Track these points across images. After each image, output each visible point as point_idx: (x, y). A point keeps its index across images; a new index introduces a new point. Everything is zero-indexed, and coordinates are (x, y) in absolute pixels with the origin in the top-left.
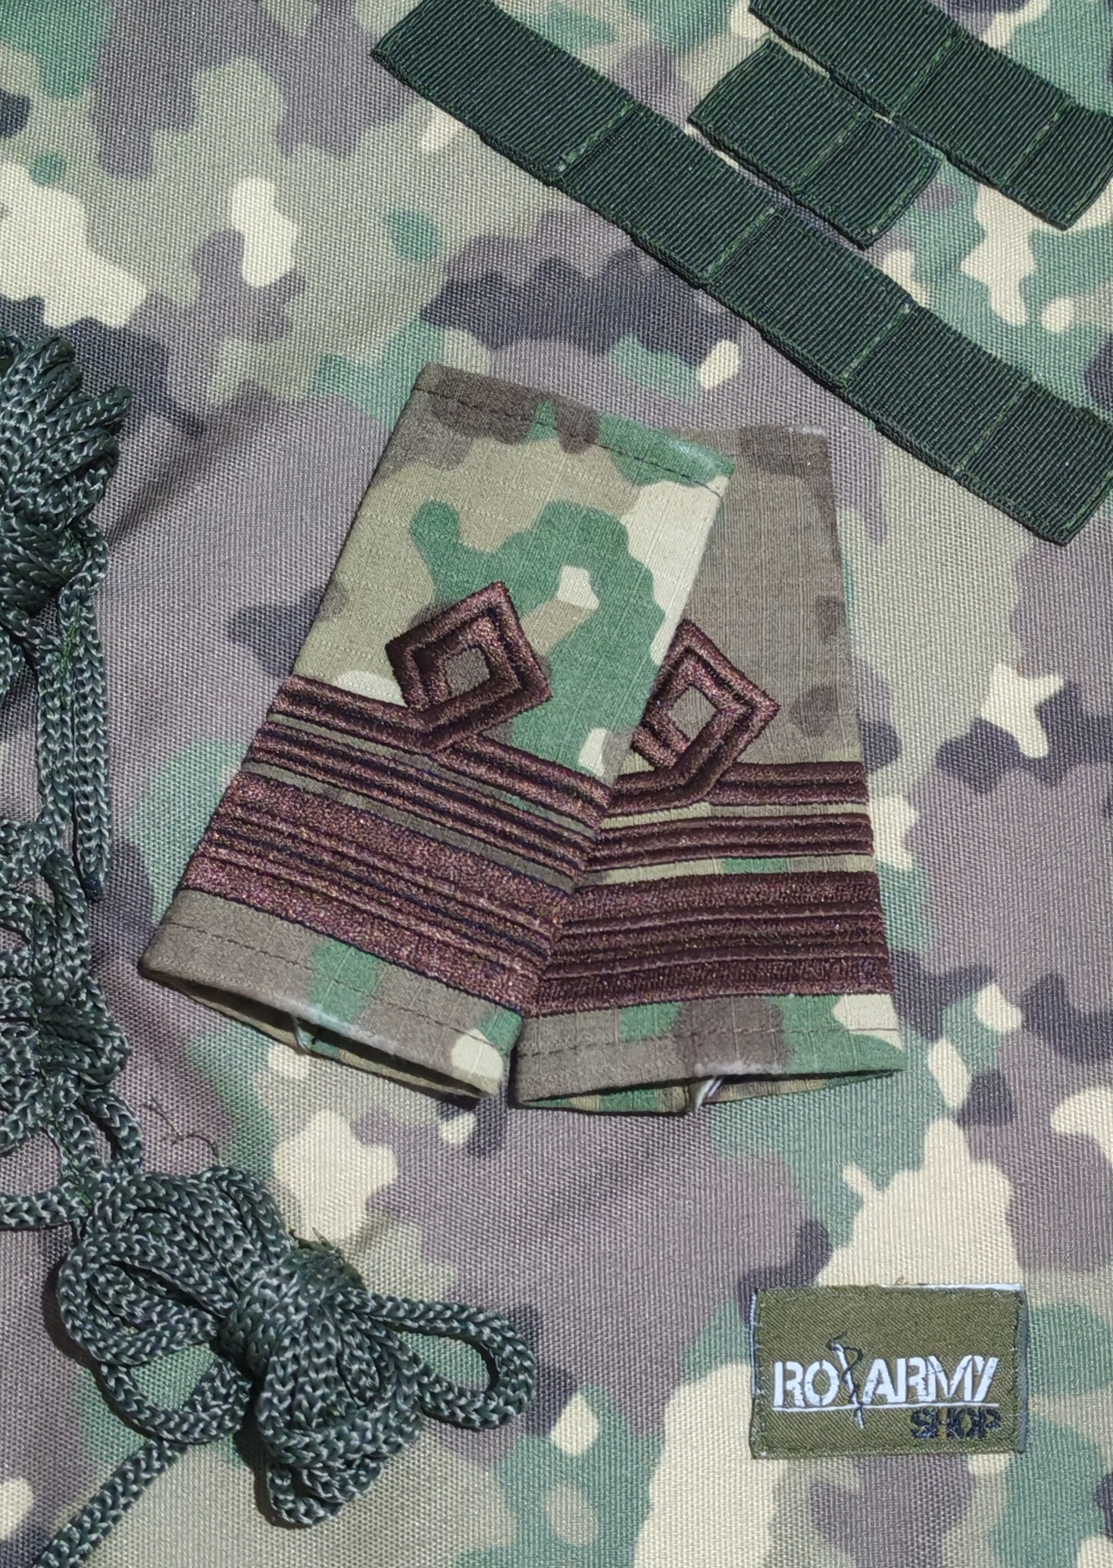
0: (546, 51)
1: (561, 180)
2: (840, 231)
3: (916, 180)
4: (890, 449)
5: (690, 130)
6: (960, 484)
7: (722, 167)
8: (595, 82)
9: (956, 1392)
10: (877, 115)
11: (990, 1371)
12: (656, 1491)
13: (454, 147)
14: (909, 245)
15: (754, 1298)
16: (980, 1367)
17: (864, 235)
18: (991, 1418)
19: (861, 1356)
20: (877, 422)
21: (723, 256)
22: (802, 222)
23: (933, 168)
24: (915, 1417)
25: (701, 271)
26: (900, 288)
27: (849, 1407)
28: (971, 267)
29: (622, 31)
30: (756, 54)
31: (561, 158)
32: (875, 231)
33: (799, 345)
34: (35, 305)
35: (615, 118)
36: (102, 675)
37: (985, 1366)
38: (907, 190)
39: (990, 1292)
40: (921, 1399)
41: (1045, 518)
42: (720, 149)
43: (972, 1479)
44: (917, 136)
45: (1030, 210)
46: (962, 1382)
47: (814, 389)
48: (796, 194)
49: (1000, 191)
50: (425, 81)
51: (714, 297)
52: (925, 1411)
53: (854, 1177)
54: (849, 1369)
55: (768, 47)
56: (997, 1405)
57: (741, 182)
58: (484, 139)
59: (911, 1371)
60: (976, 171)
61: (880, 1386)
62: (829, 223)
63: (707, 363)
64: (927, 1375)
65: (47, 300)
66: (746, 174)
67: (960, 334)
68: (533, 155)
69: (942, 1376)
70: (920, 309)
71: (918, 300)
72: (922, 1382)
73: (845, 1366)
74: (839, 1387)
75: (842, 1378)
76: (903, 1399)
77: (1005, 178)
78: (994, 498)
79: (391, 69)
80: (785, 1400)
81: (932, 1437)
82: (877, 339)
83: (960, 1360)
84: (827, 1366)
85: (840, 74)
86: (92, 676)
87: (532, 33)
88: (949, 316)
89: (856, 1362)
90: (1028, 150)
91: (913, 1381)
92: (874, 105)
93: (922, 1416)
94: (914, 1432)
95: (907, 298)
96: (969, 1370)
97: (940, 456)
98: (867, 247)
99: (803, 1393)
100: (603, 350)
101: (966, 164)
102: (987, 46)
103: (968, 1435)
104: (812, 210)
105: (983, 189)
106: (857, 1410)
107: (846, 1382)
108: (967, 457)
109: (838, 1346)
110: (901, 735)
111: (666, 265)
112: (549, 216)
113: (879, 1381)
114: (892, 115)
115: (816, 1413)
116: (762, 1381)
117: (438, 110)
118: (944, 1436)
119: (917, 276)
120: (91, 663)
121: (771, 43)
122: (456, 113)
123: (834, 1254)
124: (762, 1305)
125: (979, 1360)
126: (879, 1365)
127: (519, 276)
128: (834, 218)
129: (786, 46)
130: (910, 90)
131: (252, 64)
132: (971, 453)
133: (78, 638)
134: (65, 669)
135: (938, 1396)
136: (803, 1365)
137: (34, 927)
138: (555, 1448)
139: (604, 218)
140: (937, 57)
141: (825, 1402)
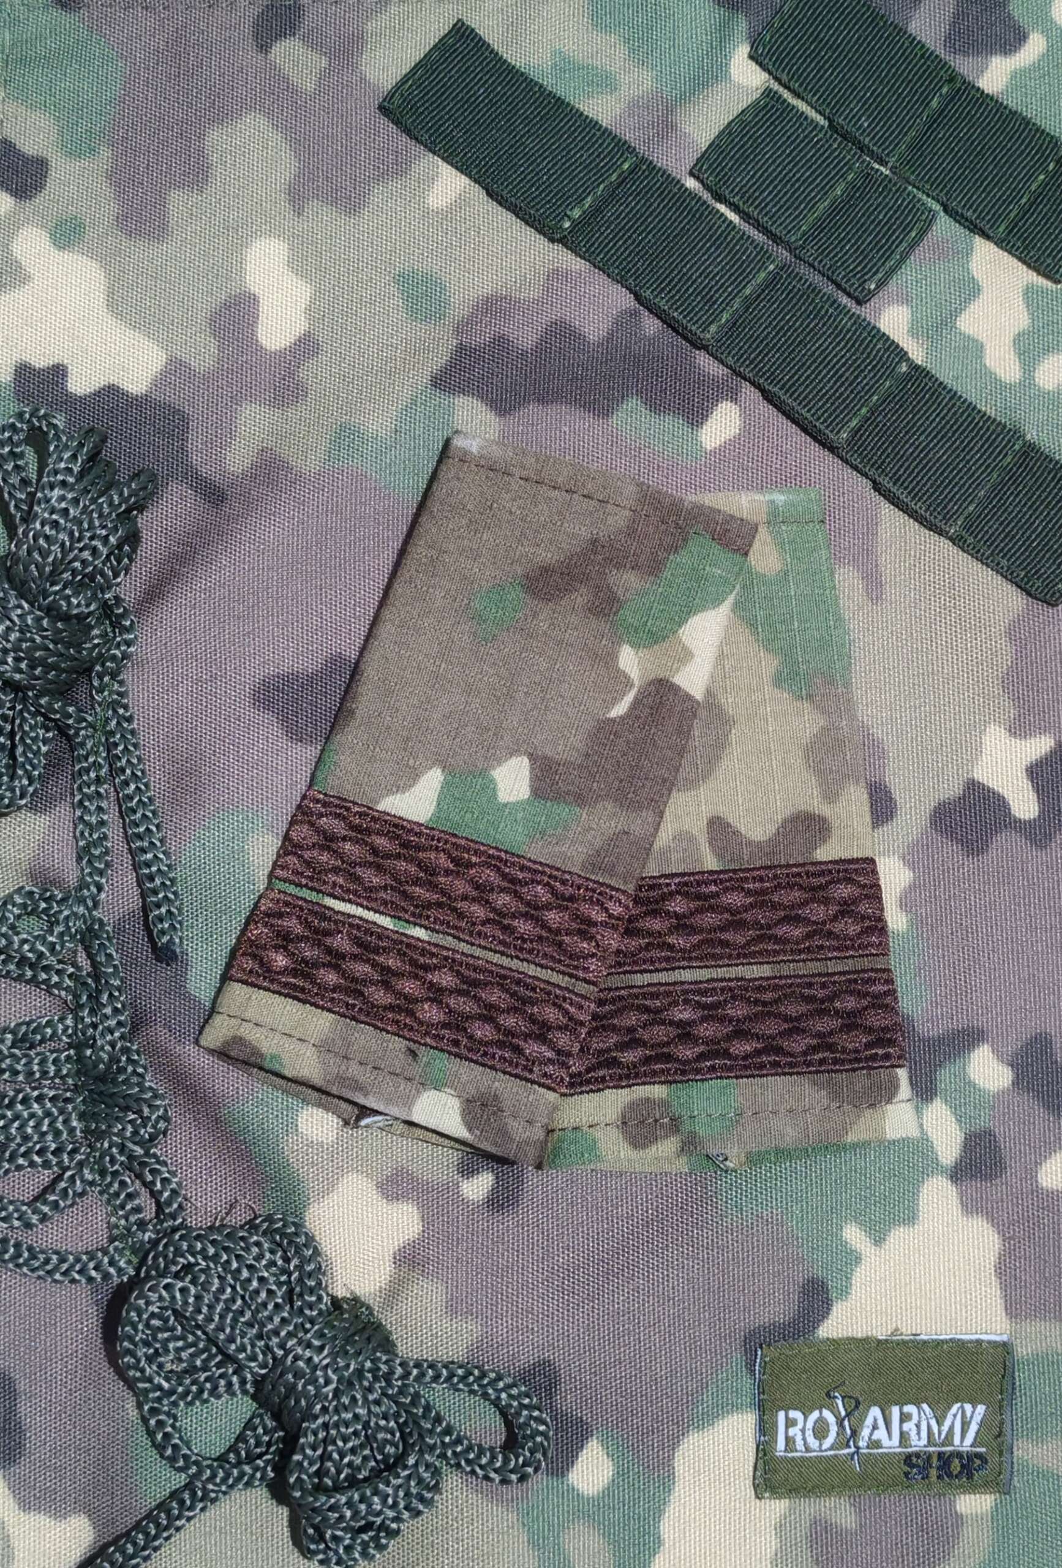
0: (550, 102)
1: (565, 236)
2: (839, 286)
3: (913, 234)
4: (887, 510)
5: (691, 183)
6: (954, 544)
7: (724, 222)
8: (598, 134)
9: (946, 1437)
10: (877, 166)
11: (978, 1418)
12: (667, 1527)
13: (460, 202)
14: (905, 299)
15: (759, 1353)
16: (968, 1414)
17: (862, 291)
18: (978, 1462)
19: (858, 1404)
20: (874, 482)
21: (725, 317)
22: (801, 278)
23: (930, 222)
24: (908, 1459)
25: (703, 331)
26: (898, 346)
27: (846, 1451)
28: (967, 323)
29: (624, 79)
30: (755, 105)
31: (566, 214)
32: (873, 287)
33: (799, 404)
34: (58, 372)
35: (618, 171)
36: (135, 746)
37: (973, 1412)
38: (904, 244)
39: (979, 1342)
40: (913, 1443)
41: (1038, 579)
42: (721, 202)
43: (959, 1519)
44: (914, 186)
45: (1024, 262)
46: (951, 1428)
47: (814, 448)
48: (796, 249)
49: (996, 243)
50: (431, 135)
51: (716, 358)
52: (917, 1455)
53: (853, 1235)
54: (848, 1415)
55: (768, 96)
56: (983, 1450)
57: (742, 238)
58: (490, 194)
59: (904, 1418)
60: (971, 222)
61: (876, 1432)
62: (828, 278)
63: (709, 423)
64: (919, 1422)
65: (70, 367)
66: (745, 227)
67: (956, 393)
68: (538, 210)
69: (933, 1422)
70: (917, 368)
71: (915, 357)
72: (914, 1428)
73: (843, 1413)
74: (838, 1434)
75: (840, 1424)
76: (897, 1444)
77: (1001, 229)
78: (987, 559)
79: (397, 123)
80: (787, 1445)
81: (923, 1478)
82: (876, 398)
83: (950, 1408)
84: (827, 1414)
85: (838, 123)
86: (126, 748)
87: (536, 83)
88: (946, 374)
89: (853, 1410)
90: (1024, 201)
91: (906, 1426)
92: (871, 154)
93: (914, 1460)
94: (906, 1474)
95: (903, 355)
96: (959, 1416)
97: (935, 517)
98: (866, 302)
99: (804, 1439)
100: (605, 412)
101: (962, 216)
102: (983, 92)
103: (956, 1476)
104: (811, 265)
105: (978, 241)
106: (853, 1454)
107: (844, 1428)
108: (962, 518)
109: (837, 1394)
110: (897, 795)
111: (669, 326)
112: (556, 275)
113: (875, 1427)
114: (890, 165)
115: (816, 1457)
116: (765, 1429)
117: (445, 164)
118: (934, 1479)
119: (913, 332)
120: (122, 736)
121: (771, 90)
122: (463, 168)
123: (834, 1308)
124: (767, 1359)
125: (968, 1407)
126: (875, 1412)
127: (526, 337)
128: (833, 273)
129: (786, 95)
130: (907, 138)
131: (262, 121)
132: (966, 513)
133: (110, 712)
134: (100, 742)
135: (929, 1441)
136: (804, 1414)
137: (77, 997)
138: (573, 1489)
139: (608, 276)
140: (934, 103)
141: (824, 1447)
